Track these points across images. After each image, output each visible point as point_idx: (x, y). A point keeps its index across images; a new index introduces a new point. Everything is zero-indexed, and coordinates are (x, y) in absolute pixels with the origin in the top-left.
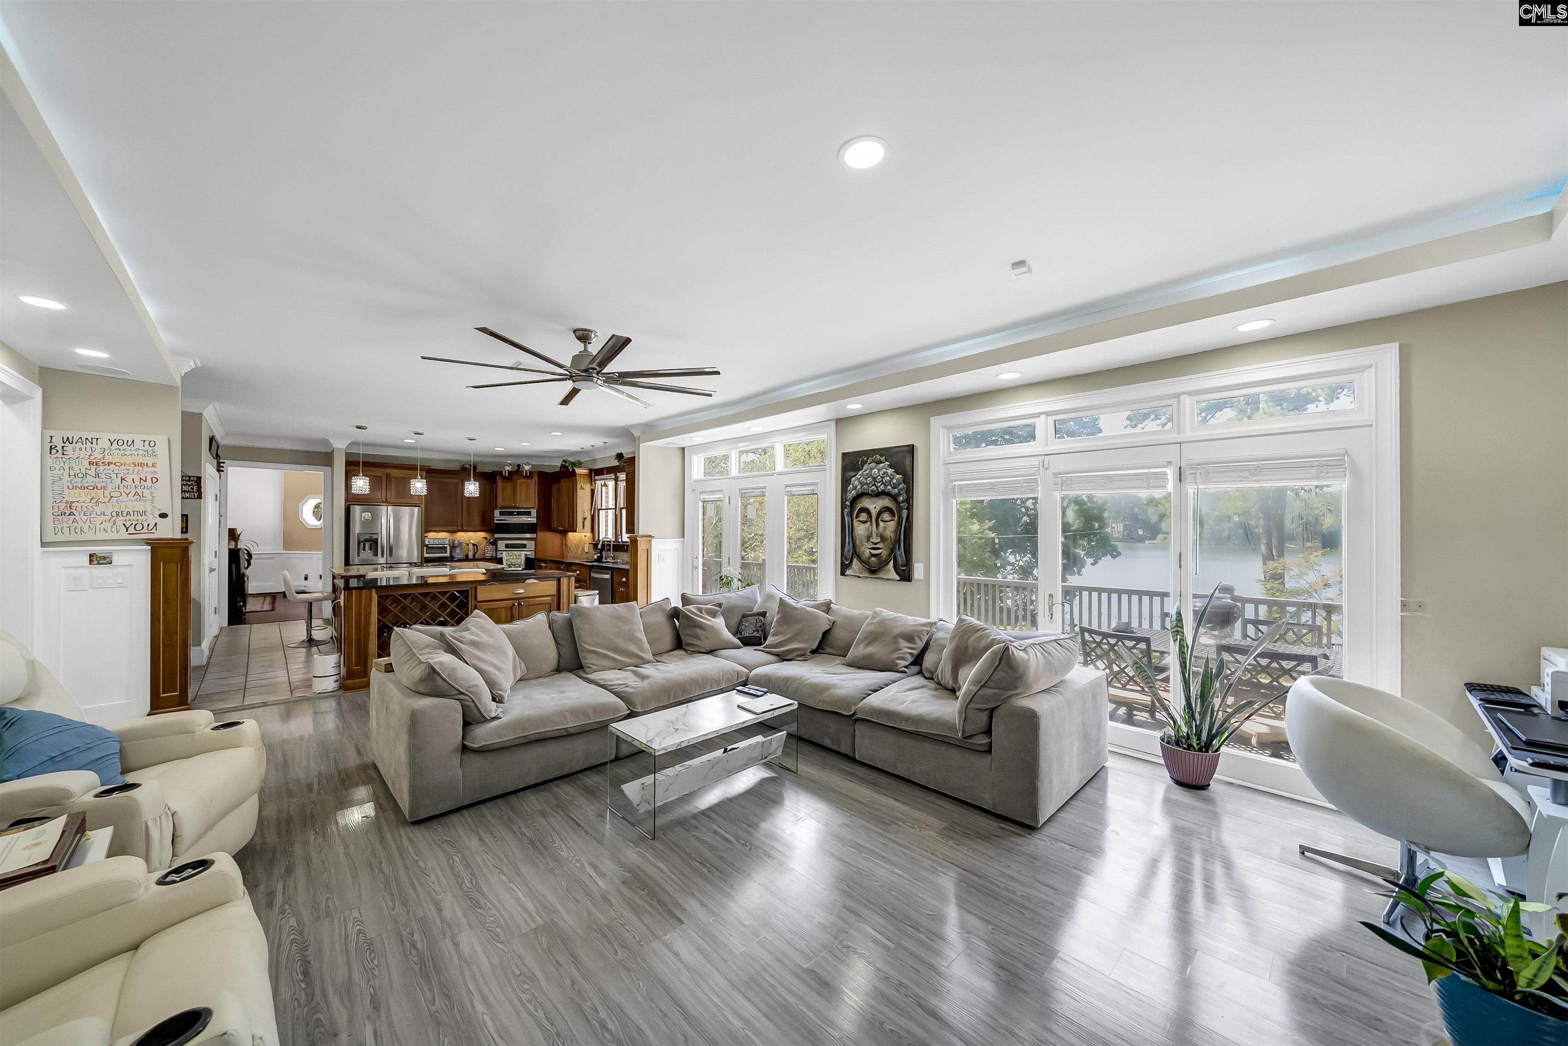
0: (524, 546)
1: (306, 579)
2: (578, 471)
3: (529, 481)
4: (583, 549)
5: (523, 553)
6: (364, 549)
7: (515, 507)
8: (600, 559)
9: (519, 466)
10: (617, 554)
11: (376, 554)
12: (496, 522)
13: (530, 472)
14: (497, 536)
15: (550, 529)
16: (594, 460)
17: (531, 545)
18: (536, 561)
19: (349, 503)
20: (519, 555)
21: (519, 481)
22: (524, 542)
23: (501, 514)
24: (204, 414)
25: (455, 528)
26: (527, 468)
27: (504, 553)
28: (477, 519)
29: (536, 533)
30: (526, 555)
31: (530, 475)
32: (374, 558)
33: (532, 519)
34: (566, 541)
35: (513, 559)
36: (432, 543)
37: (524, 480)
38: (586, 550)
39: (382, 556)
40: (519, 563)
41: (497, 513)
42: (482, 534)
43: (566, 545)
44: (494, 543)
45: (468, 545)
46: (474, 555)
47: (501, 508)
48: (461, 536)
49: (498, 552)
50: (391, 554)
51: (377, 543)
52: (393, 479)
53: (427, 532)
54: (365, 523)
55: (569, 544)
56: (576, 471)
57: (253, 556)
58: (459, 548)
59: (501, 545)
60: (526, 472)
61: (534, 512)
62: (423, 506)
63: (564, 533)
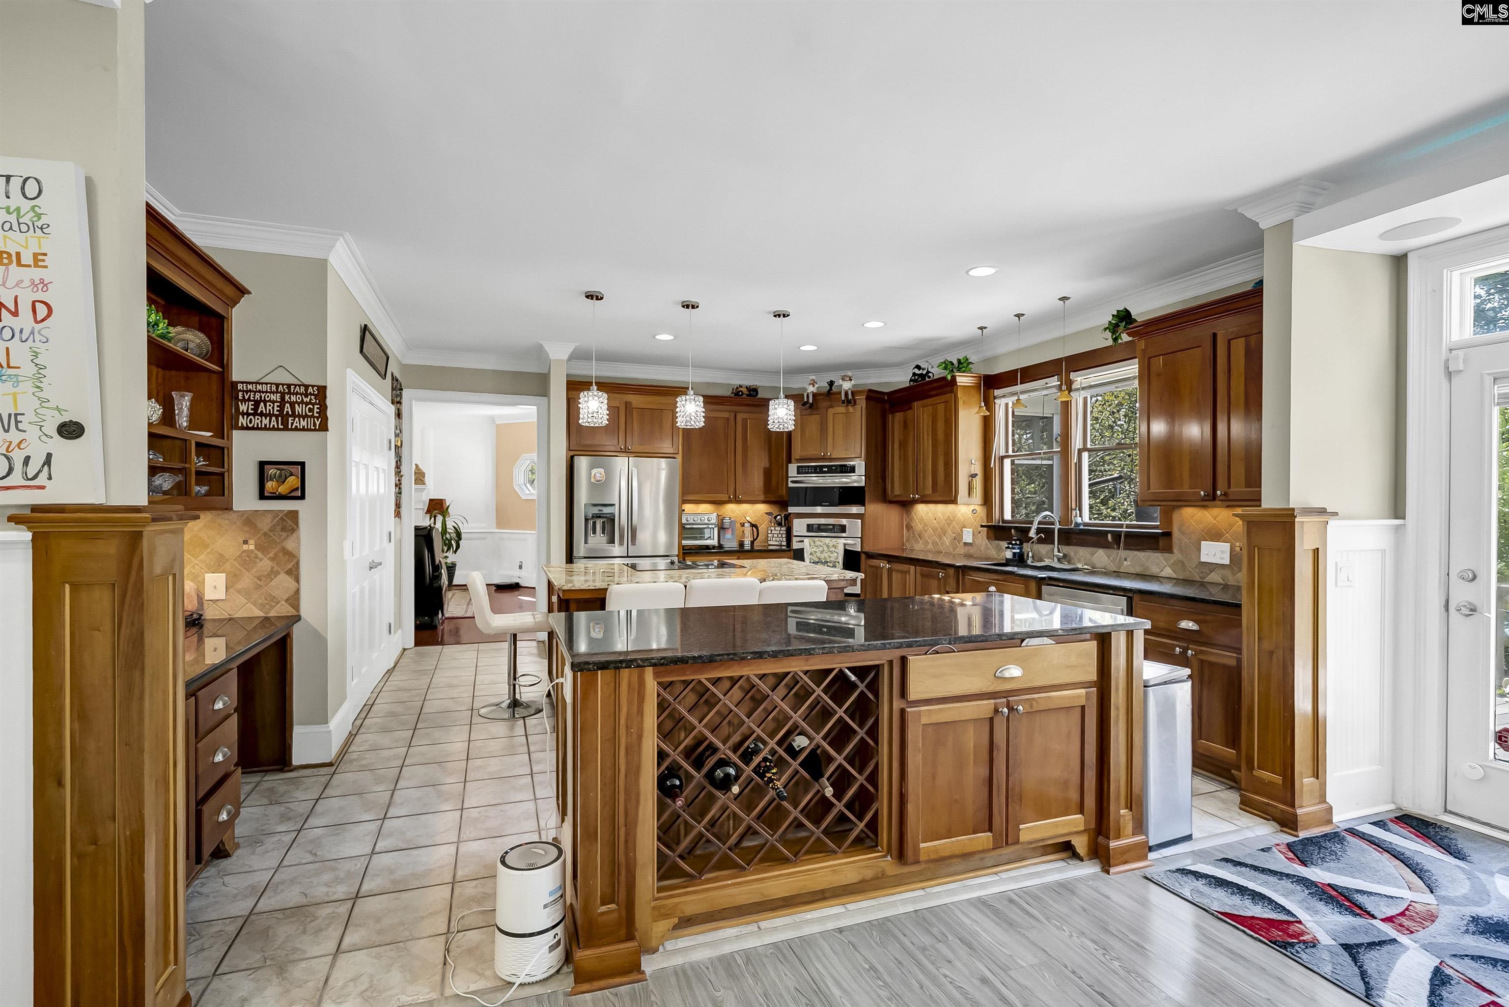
0: (843, 529)
1: (521, 567)
2: (963, 380)
3: (851, 409)
4: (958, 537)
5: (843, 541)
6: (594, 532)
7: (823, 459)
8: (1020, 560)
9: (831, 383)
10: (1066, 549)
11: (612, 541)
12: (791, 485)
13: (853, 393)
14: (792, 510)
15: (885, 498)
16: (994, 359)
17: (855, 527)
18: (863, 556)
19: (572, 453)
20: (833, 546)
21: (831, 411)
22: (844, 521)
23: (800, 470)
24: (333, 260)
25: (725, 497)
26: (847, 386)
27: (806, 540)
28: (757, 481)
29: (863, 504)
30: (845, 545)
31: (850, 401)
32: (609, 547)
33: (857, 479)
34: (911, 519)
35: (822, 552)
36: (692, 521)
37: (841, 409)
38: (968, 537)
39: (621, 543)
40: (833, 559)
41: (793, 469)
42: (762, 508)
43: (909, 527)
44: (786, 523)
45: (743, 525)
46: (752, 543)
47: (799, 460)
48: (732, 510)
49: (795, 539)
50: (633, 543)
51: (614, 520)
52: (634, 410)
53: (685, 502)
54: (598, 487)
55: (918, 526)
56: (958, 379)
57: (463, 536)
58: (730, 531)
59: (799, 526)
60: (846, 394)
61: (860, 466)
62: (679, 457)
63: (906, 505)
